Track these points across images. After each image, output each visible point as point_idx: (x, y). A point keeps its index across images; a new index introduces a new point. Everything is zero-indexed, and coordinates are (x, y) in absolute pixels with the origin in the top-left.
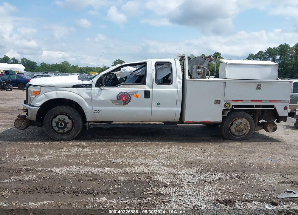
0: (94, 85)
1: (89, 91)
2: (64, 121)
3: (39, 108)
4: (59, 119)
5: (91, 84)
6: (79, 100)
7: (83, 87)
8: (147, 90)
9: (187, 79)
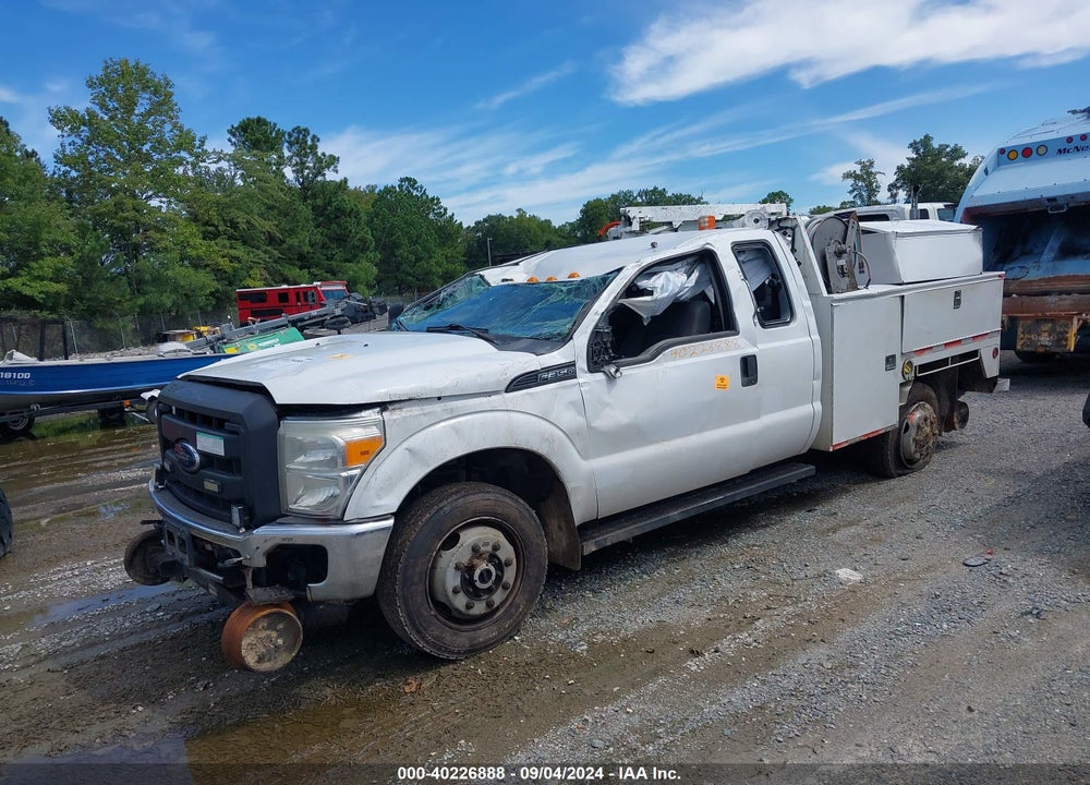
0: (582, 364)
1: (574, 395)
2: (493, 558)
3: (391, 522)
4: (475, 549)
5: (572, 365)
6: (550, 441)
7: (546, 381)
8: (750, 351)
9: (825, 294)
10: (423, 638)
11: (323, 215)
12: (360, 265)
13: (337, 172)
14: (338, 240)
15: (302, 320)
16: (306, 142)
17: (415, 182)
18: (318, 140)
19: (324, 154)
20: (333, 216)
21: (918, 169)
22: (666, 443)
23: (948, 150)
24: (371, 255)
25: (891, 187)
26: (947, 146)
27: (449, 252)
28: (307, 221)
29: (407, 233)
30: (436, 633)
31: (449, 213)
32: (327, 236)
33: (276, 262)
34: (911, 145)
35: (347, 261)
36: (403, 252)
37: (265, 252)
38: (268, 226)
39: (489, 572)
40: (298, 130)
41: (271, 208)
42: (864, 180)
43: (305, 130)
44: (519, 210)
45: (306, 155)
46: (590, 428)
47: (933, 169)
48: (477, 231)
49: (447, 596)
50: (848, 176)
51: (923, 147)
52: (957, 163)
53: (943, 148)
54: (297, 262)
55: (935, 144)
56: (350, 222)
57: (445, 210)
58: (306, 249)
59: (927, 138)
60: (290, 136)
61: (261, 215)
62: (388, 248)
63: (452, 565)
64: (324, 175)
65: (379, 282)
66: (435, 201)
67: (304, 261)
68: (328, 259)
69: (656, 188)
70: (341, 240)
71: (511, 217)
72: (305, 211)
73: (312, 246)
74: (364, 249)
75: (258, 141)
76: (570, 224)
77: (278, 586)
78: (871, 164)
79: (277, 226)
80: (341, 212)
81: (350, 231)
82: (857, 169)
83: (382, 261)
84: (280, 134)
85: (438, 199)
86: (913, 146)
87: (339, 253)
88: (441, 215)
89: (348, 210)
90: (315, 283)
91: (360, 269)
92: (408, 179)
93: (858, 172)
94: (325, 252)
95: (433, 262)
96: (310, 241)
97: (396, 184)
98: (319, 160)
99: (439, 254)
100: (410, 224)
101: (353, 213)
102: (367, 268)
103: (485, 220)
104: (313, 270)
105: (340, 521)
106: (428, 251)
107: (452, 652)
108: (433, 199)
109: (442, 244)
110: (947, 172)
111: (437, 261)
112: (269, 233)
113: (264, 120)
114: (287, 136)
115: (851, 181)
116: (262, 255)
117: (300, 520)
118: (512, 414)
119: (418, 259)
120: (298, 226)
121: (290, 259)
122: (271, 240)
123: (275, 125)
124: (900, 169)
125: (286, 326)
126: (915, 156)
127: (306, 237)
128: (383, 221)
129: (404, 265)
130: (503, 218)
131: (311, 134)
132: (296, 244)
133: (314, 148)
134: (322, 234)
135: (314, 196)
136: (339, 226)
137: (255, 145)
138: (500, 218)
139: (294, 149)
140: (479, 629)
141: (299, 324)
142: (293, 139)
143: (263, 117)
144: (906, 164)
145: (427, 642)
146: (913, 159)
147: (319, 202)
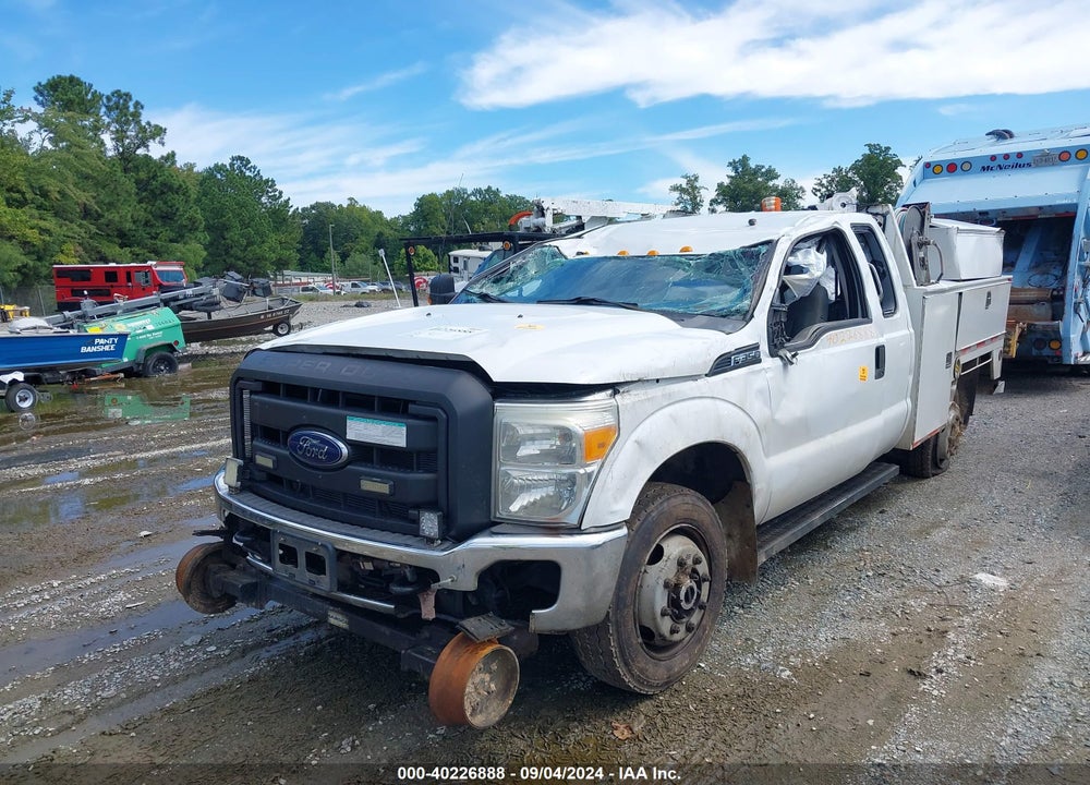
1: (761, 382)
2: (693, 572)
3: (624, 531)
4: (681, 563)
5: (756, 347)
7: (738, 366)
8: (881, 341)
9: (916, 287)
10: (630, 671)
11: (145, 190)
12: (187, 246)
13: (163, 144)
14: (163, 217)
15: (175, 299)
16: (128, 108)
17: (248, 162)
18: (142, 107)
19: (148, 123)
20: (158, 192)
21: (737, 186)
22: (821, 440)
23: (763, 170)
24: (200, 235)
25: (713, 202)
26: (763, 167)
27: (283, 238)
28: (130, 195)
29: (239, 215)
30: (642, 665)
31: (284, 198)
32: (151, 212)
33: (91, 238)
34: (730, 164)
35: (171, 241)
36: (234, 235)
37: (80, 226)
38: (83, 197)
39: (692, 589)
40: (117, 93)
41: (87, 177)
42: (689, 194)
43: (127, 95)
44: (351, 199)
45: (127, 122)
46: (774, 420)
47: (750, 187)
48: (303, 219)
49: (654, 619)
50: (675, 188)
51: (741, 166)
52: (771, 183)
53: (759, 168)
54: (116, 240)
55: (752, 164)
56: (178, 200)
57: (281, 193)
58: (128, 225)
59: (745, 159)
60: (109, 99)
61: (76, 185)
62: (218, 230)
63: (661, 582)
64: (147, 147)
65: (207, 264)
66: (270, 183)
67: (125, 239)
68: (152, 238)
69: (489, 188)
70: (167, 218)
71: (340, 206)
72: (128, 184)
73: (134, 222)
74: (193, 229)
75: (71, 102)
76: (404, 217)
77: (491, 614)
78: (696, 179)
79: (94, 198)
80: (167, 188)
81: (177, 209)
82: (684, 183)
83: (211, 244)
84: (97, 97)
85: (273, 181)
86: (733, 164)
87: (166, 233)
88: (275, 198)
89: (175, 187)
90: (149, 263)
91: (189, 251)
92: (241, 158)
93: (684, 186)
94: (148, 230)
95: (266, 247)
96: (132, 217)
97: (227, 162)
98: (143, 130)
99: (273, 239)
100: (242, 206)
101: (180, 190)
102: (196, 249)
103: (313, 207)
104: (136, 249)
105: (577, 530)
106: (262, 235)
107: (651, 686)
108: (267, 181)
109: (277, 229)
110: (763, 191)
111: (271, 246)
112: (85, 204)
113: (78, 79)
114: (105, 100)
115: (676, 194)
116: (77, 229)
117: (522, 530)
118: (718, 402)
119: (250, 244)
120: (118, 200)
121: (108, 235)
122: (86, 213)
123: (91, 86)
124: (720, 186)
125: (158, 305)
126: (733, 174)
127: (128, 213)
128: (212, 200)
129: (235, 249)
130: (333, 206)
131: (134, 99)
132: (117, 219)
133: (136, 115)
134: (145, 210)
135: (137, 169)
136: (165, 203)
137: (68, 105)
138: (328, 206)
139: (114, 114)
140: (674, 656)
141: (172, 304)
142: (111, 104)
143: (76, 76)
144: (727, 181)
145: (633, 675)
146: (731, 177)
147: (143, 175)
